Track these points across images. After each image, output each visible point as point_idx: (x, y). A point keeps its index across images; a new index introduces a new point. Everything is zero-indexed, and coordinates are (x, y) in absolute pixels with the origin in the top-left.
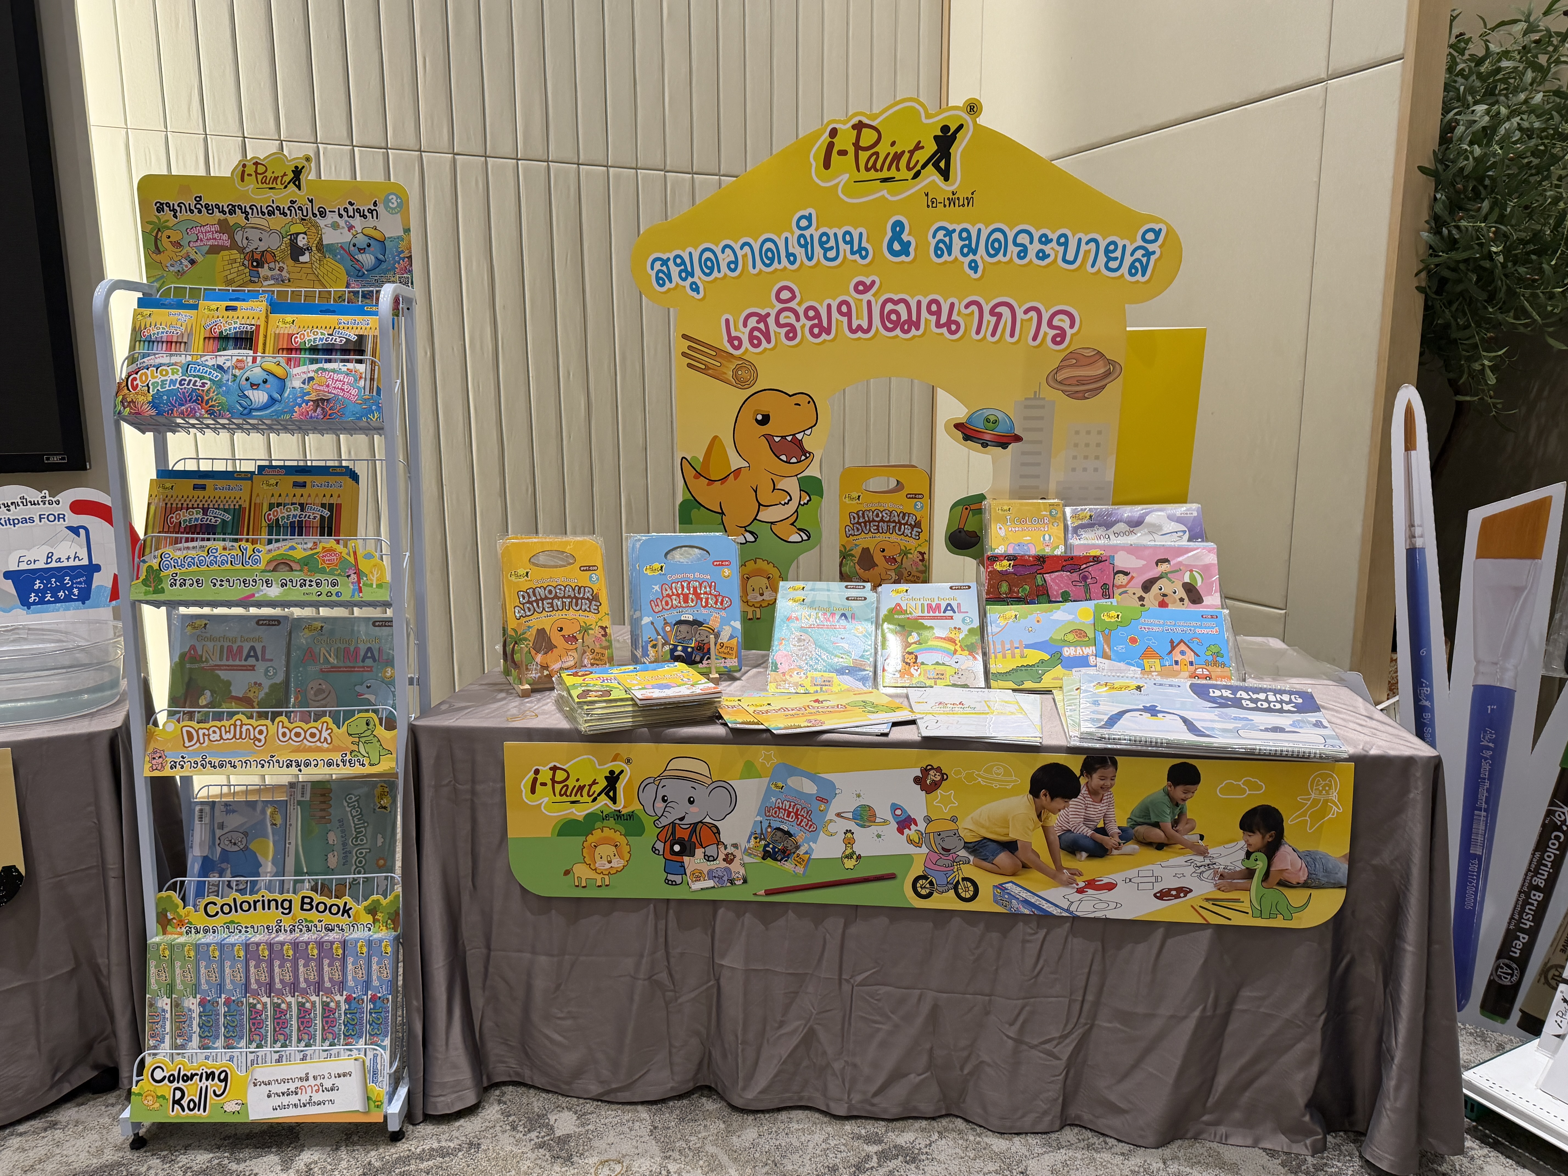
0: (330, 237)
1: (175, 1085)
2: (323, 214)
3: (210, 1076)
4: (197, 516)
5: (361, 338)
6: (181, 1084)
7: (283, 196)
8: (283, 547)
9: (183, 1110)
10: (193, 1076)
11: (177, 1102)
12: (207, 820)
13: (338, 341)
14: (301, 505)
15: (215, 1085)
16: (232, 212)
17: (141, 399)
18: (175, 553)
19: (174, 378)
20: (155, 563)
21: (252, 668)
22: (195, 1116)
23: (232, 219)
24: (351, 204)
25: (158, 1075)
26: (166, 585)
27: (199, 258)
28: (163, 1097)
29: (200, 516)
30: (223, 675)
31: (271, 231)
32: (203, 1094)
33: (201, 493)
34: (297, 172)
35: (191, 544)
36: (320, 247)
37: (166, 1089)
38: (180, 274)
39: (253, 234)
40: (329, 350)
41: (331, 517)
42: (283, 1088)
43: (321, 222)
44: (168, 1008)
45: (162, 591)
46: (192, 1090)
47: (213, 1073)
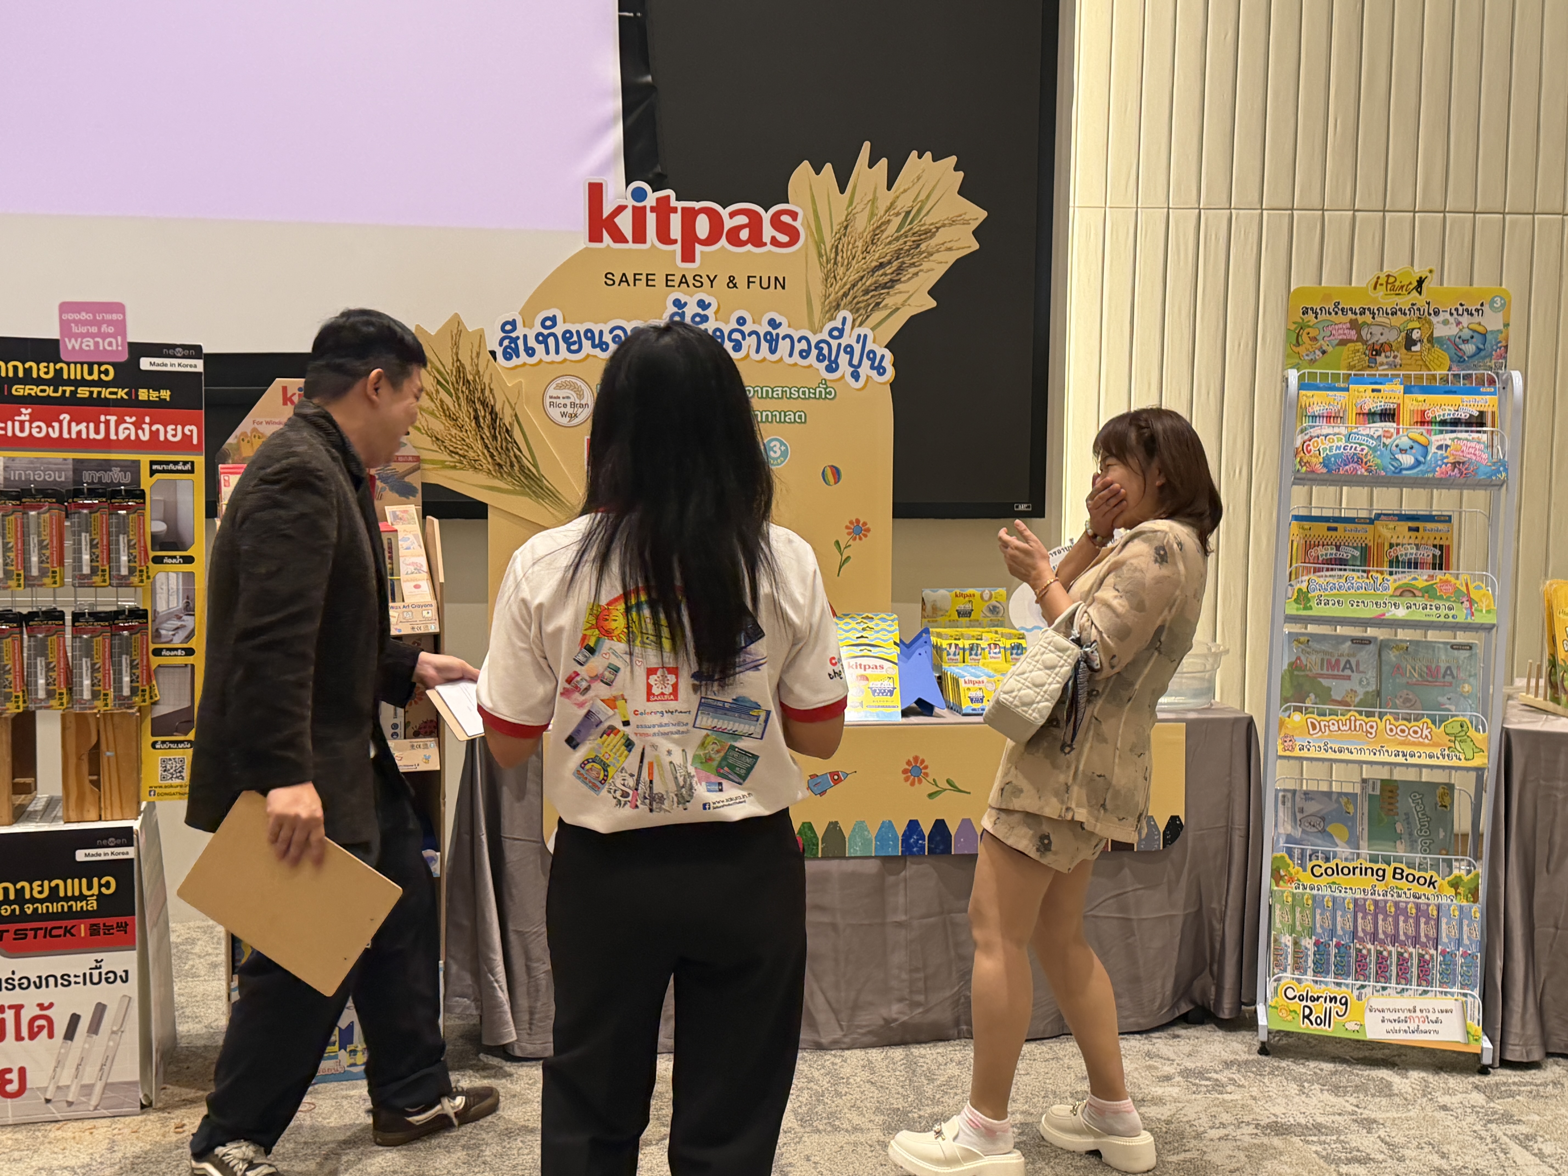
0: (1440, 331)
1: (1304, 1003)
2: (1437, 313)
3: (1333, 999)
4: (1331, 552)
5: (1482, 414)
6: (1309, 1003)
7: (1404, 301)
8: (1406, 578)
9: (1312, 1023)
10: (1318, 998)
11: (1308, 1017)
12: (1289, 804)
13: (1463, 415)
14: (1417, 545)
15: (1337, 1007)
16: (1363, 313)
17: (1314, 460)
18: (1319, 580)
19: (1339, 444)
20: (1304, 586)
21: (1349, 678)
22: (1321, 1030)
23: (1361, 319)
24: (1461, 305)
25: (1290, 993)
26: (1313, 603)
27: (1330, 349)
28: (1295, 1012)
29: (1334, 551)
30: (1325, 682)
31: (1392, 327)
32: (1328, 1014)
33: (1334, 534)
34: (1421, 282)
35: (1328, 573)
36: (1431, 339)
37: (1297, 1005)
38: (1313, 362)
39: (1376, 330)
40: (1456, 422)
41: (1441, 556)
42: (1395, 1016)
43: (1434, 319)
44: (1290, 944)
45: (1311, 608)
46: (1318, 1009)
47: (1335, 998)
